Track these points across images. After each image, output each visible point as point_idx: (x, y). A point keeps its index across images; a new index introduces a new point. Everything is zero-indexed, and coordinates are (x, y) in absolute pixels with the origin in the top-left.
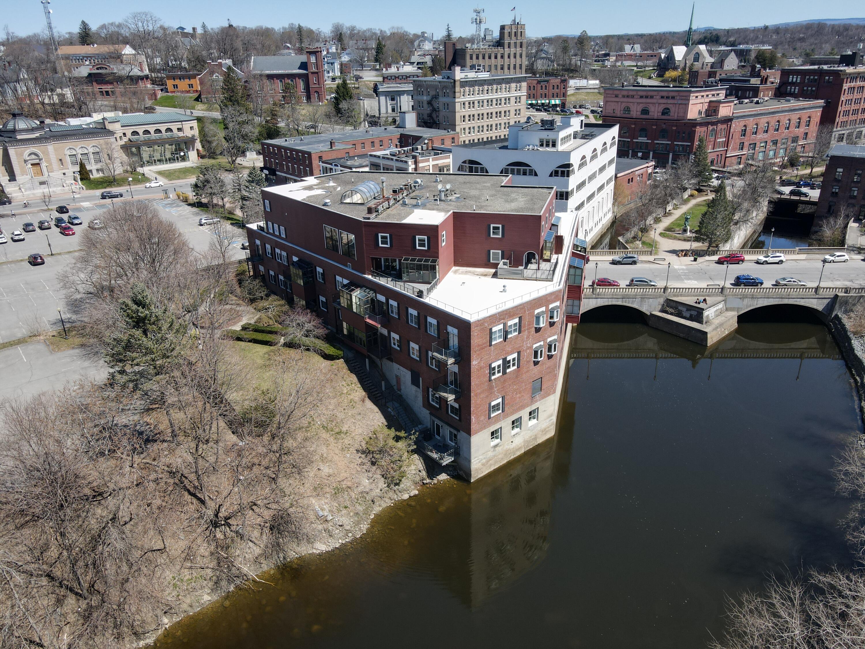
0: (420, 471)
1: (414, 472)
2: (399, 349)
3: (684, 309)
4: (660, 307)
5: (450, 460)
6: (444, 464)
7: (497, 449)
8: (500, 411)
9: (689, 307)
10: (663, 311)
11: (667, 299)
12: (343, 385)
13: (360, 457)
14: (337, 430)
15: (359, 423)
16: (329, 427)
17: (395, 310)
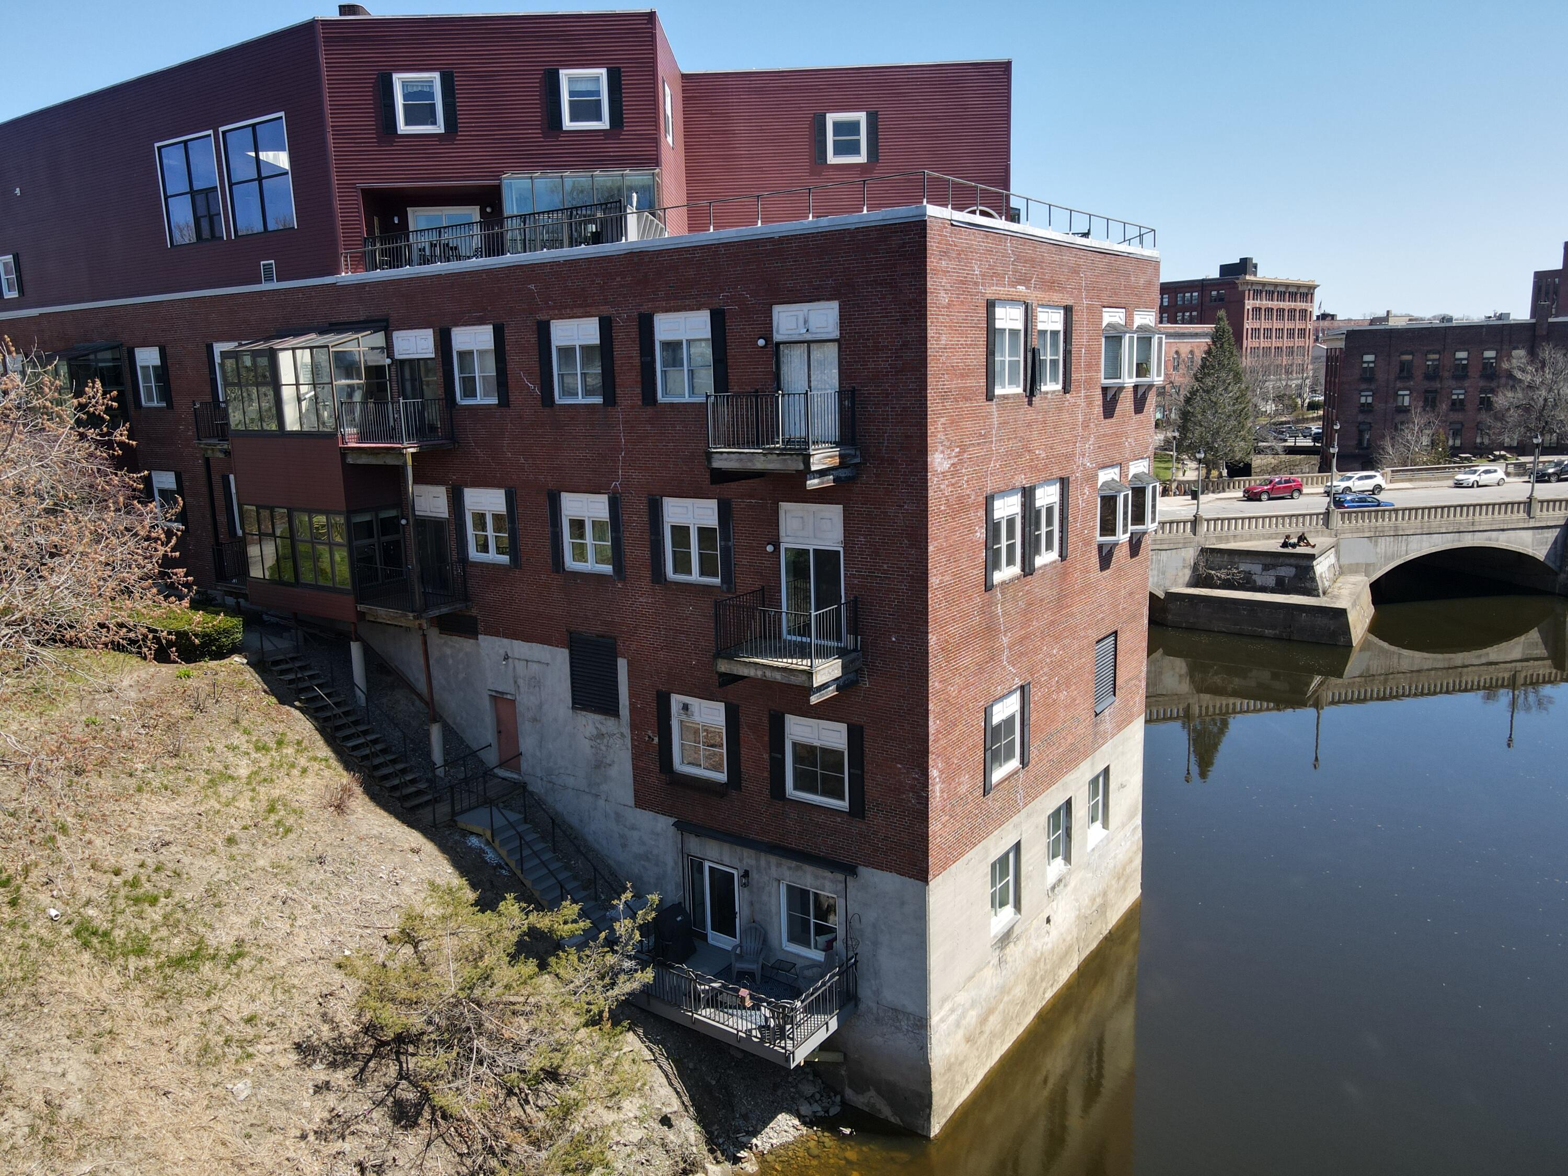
0: (666, 1121)
1: (636, 1135)
2: (505, 559)
3: (1256, 568)
4: (1187, 574)
5: (821, 1036)
6: (800, 1057)
7: (1013, 950)
8: (1014, 763)
9: (1268, 561)
10: (1197, 581)
11: (1204, 551)
12: (233, 748)
13: (322, 1088)
14: (177, 945)
15: (319, 899)
16: (119, 935)
17: (483, 370)
